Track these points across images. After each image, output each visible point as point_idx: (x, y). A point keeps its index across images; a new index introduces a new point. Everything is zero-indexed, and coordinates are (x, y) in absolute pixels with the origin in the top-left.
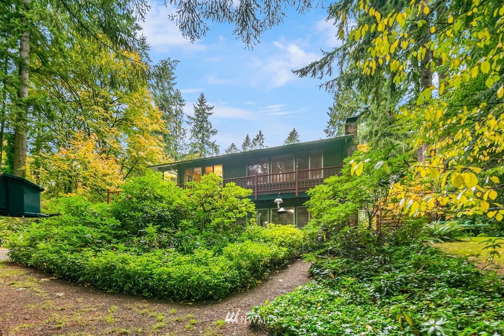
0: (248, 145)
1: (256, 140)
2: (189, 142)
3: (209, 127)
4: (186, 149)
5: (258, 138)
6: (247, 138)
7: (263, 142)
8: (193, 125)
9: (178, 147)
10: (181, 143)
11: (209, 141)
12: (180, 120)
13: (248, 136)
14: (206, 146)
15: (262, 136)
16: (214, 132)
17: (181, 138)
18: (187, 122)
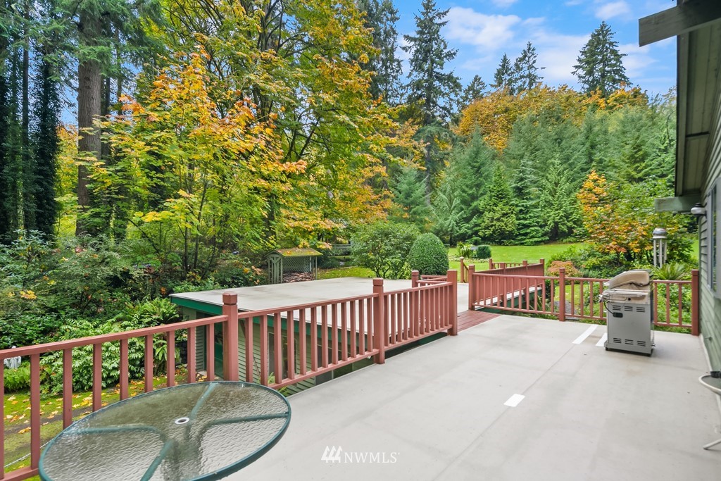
0: (506, 72)
1: (521, 60)
2: (408, 81)
3: (442, 47)
4: (402, 95)
5: (525, 56)
6: (505, 60)
7: (534, 62)
8: (414, 49)
9: (390, 93)
10: (395, 86)
11: (442, 72)
12: (393, 45)
13: (505, 56)
14: (437, 83)
15: (533, 50)
16: (450, 55)
17: (394, 77)
18: (404, 48)
